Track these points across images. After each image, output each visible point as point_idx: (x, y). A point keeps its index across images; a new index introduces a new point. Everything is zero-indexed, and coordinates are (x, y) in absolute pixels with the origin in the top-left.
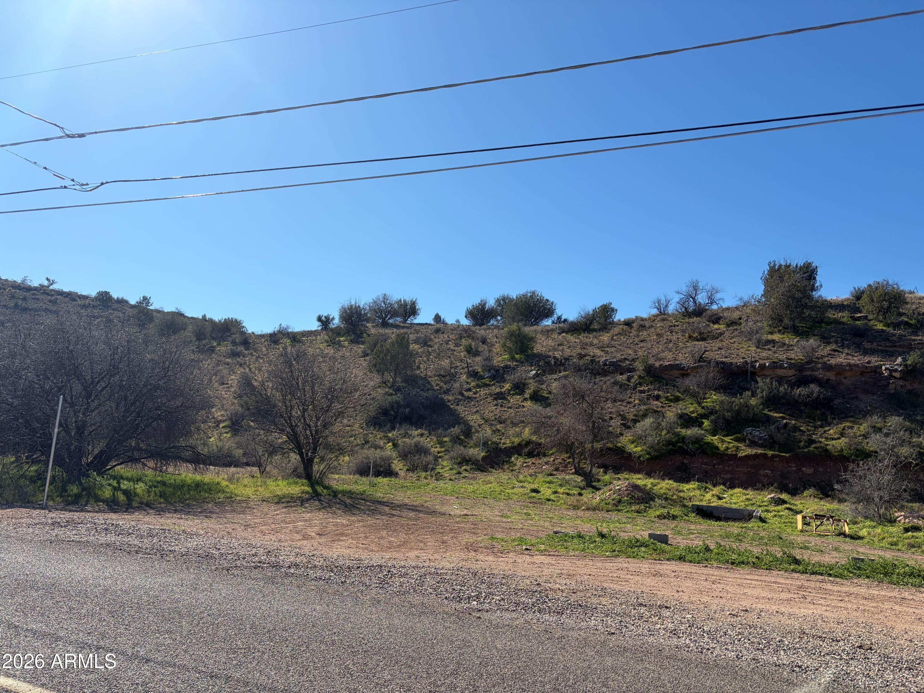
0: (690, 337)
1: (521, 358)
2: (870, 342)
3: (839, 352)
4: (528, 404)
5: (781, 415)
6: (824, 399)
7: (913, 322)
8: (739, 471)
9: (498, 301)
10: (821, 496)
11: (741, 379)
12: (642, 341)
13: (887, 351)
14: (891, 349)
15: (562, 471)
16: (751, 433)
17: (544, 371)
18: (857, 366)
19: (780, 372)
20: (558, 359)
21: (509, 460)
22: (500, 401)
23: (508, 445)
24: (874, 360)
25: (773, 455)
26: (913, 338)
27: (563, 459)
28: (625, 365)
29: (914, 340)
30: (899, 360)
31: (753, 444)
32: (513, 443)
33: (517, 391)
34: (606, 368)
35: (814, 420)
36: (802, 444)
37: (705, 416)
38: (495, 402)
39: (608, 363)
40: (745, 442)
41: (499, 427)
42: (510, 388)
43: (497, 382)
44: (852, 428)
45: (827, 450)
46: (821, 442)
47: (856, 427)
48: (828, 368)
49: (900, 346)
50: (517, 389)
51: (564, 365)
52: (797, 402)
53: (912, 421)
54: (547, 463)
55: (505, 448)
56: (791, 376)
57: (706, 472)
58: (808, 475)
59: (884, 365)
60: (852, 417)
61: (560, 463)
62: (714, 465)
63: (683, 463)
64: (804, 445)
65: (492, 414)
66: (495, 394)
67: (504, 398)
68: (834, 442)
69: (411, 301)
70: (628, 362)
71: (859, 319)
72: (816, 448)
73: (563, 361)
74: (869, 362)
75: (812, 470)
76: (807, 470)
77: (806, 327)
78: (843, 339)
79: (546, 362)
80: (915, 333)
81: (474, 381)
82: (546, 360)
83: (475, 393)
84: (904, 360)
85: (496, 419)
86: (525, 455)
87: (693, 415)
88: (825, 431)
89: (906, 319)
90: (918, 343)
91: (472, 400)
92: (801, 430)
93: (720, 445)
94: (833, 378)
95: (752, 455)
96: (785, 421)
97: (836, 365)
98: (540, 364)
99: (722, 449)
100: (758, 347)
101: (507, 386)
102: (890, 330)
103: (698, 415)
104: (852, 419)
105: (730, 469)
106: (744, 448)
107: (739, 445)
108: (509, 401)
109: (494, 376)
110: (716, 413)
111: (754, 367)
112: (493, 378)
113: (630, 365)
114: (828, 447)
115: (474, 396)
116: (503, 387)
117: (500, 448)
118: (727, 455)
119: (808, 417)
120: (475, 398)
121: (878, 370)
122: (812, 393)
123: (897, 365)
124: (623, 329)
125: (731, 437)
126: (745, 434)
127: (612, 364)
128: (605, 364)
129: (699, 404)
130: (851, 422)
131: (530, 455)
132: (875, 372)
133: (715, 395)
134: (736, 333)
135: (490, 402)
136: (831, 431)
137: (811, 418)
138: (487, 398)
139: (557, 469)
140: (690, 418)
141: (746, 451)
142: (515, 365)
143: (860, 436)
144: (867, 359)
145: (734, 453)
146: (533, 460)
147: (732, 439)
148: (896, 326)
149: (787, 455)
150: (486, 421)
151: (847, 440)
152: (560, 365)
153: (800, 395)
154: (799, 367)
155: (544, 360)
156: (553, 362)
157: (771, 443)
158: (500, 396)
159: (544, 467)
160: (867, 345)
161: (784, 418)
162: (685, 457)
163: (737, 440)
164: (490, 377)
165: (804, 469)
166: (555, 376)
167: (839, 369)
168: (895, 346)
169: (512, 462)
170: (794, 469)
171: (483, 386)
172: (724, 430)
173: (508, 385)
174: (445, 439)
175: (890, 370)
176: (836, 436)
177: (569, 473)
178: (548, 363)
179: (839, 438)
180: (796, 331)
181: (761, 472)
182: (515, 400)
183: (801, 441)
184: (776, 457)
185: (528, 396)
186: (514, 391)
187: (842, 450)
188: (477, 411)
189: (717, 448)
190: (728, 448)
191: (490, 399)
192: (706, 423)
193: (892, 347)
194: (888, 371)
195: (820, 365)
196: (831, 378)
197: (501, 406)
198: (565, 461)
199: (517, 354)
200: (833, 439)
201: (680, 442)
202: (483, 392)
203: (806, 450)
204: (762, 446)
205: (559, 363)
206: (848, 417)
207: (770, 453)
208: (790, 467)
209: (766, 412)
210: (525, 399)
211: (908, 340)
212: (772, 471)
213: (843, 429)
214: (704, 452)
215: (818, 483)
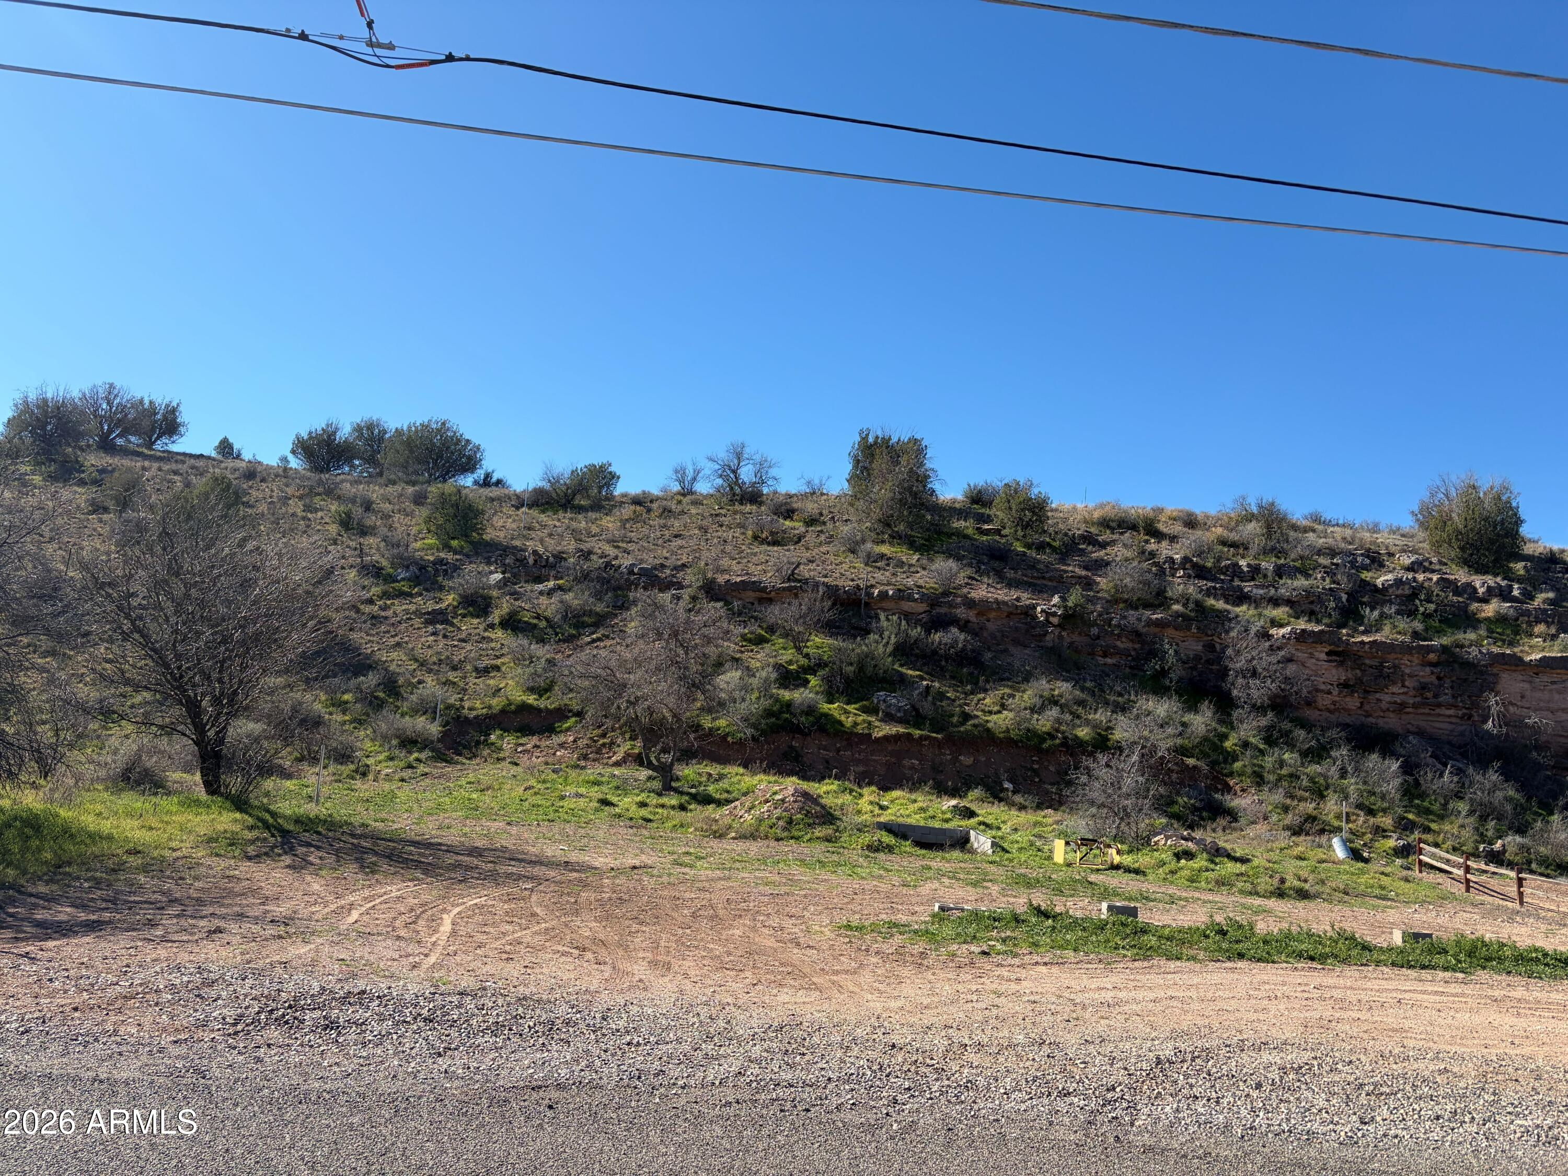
0: (755, 537)
1: (462, 547)
2: (1013, 569)
3: (977, 580)
4: (499, 634)
5: (918, 673)
6: (973, 651)
7: (1056, 544)
8: (874, 760)
9: (358, 429)
10: (991, 799)
11: (851, 613)
12: (676, 536)
13: (1035, 585)
14: (1039, 582)
15: (594, 760)
16: (884, 701)
17: (515, 575)
18: (1005, 603)
19: (907, 606)
20: (540, 556)
21: (486, 740)
22: (439, 627)
23: (480, 712)
24: (1026, 598)
25: (921, 737)
26: (1063, 568)
27: (591, 738)
28: (664, 576)
29: (1066, 572)
30: (1056, 599)
31: (889, 718)
32: (490, 707)
33: (471, 609)
34: (632, 578)
35: (962, 682)
36: (955, 719)
37: (812, 670)
38: (430, 629)
39: (636, 570)
40: (877, 715)
41: (452, 676)
42: (455, 603)
43: (427, 590)
44: (1013, 696)
45: (988, 730)
46: (977, 717)
47: (1018, 695)
48: (970, 604)
49: (1050, 579)
50: (470, 605)
51: (553, 567)
52: (935, 652)
53: (1083, 689)
54: (562, 746)
55: (476, 717)
56: (921, 614)
57: (827, 762)
58: (967, 766)
59: (1038, 604)
60: (1009, 679)
61: (588, 746)
62: (838, 751)
63: (791, 747)
64: (958, 721)
65: (430, 652)
66: (428, 613)
67: (446, 622)
68: (995, 717)
69: (167, 406)
70: (668, 572)
71: (987, 532)
72: (974, 726)
73: (551, 559)
74: (1018, 599)
75: (972, 759)
76: (966, 760)
77: (922, 538)
78: (979, 562)
79: (517, 560)
80: (1063, 561)
81: (377, 585)
82: (518, 556)
83: (381, 608)
84: (1063, 599)
85: (440, 660)
86: (517, 731)
87: (792, 667)
88: (979, 700)
89: (1048, 540)
90: (1072, 577)
91: (381, 622)
92: (948, 698)
93: (843, 718)
94: (973, 619)
95: (892, 736)
96: (925, 683)
97: (981, 601)
98: (507, 561)
99: (848, 725)
100: (867, 564)
101: (450, 599)
102: (1032, 553)
103: (799, 667)
104: (1010, 683)
105: (862, 757)
106: (877, 724)
107: (870, 718)
108: (459, 629)
109: (417, 577)
110: (826, 665)
111: (869, 595)
112: (416, 580)
113: (673, 576)
114: (990, 725)
115: (383, 614)
116: (440, 599)
117: (466, 718)
118: (857, 734)
119: (953, 678)
120: (386, 618)
121: (1031, 612)
122: (956, 641)
123: (1054, 606)
124: (635, 512)
125: (857, 706)
126: (876, 701)
127: (644, 572)
128: (631, 572)
129: (799, 649)
130: (1011, 687)
131: (526, 730)
132: (1026, 614)
133: (816, 636)
134: (823, 537)
135: (419, 628)
136: (987, 701)
137: (957, 680)
138: (410, 619)
139: (585, 757)
140: (788, 672)
141: (883, 730)
142: (457, 560)
143: (1025, 709)
144: (1014, 594)
145: (866, 731)
146: (534, 740)
147: (856, 709)
148: (1041, 547)
149: (939, 736)
150: (422, 665)
151: (1011, 715)
152: (544, 567)
153: (940, 643)
154: (933, 600)
155: (514, 554)
156: (531, 561)
157: (915, 717)
158: (436, 618)
159: (558, 753)
160: (1010, 574)
161: (922, 678)
162: (794, 737)
163: (865, 710)
164: (409, 580)
165: (962, 758)
166: (540, 587)
167: (982, 607)
168: (1044, 578)
169: (493, 744)
170: (949, 757)
171: (398, 596)
172: (842, 693)
173: (451, 597)
174: (346, 697)
175: (1047, 613)
176: (996, 708)
177: (607, 764)
178: (522, 561)
179: (999, 712)
180: (912, 545)
181: (906, 762)
182: (470, 625)
183: (953, 715)
184: (925, 740)
185: (497, 621)
186: (464, 608)
187: (1008, 730)
188: (398, 644)
189: (840, 723)
190: (856, 724)
191: (417, 622)
192: (814, 681)
193: (1038, 578)
194: (1044, 614)
195: (959, 599)
196: (971, 619)
197: (445, 636)
198: (595, 741)
199: (453, 538)
200: (990, 712)
201: (784, 712)
202: (400, 607)
203: (962, 729)
204: (900, 721)
205: (544, 563)
206: (1003, 680)
207: (917, 733)
208: (945, 754)
209: (896, 667)
210: (492, 626)
211: (1057, 570)
212: (920, 761)
213: (1002, 698)
214: (822, 730)
215: (982, 779)
